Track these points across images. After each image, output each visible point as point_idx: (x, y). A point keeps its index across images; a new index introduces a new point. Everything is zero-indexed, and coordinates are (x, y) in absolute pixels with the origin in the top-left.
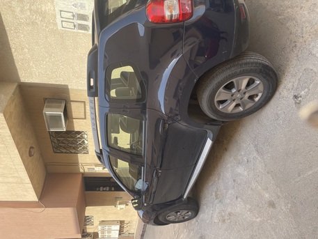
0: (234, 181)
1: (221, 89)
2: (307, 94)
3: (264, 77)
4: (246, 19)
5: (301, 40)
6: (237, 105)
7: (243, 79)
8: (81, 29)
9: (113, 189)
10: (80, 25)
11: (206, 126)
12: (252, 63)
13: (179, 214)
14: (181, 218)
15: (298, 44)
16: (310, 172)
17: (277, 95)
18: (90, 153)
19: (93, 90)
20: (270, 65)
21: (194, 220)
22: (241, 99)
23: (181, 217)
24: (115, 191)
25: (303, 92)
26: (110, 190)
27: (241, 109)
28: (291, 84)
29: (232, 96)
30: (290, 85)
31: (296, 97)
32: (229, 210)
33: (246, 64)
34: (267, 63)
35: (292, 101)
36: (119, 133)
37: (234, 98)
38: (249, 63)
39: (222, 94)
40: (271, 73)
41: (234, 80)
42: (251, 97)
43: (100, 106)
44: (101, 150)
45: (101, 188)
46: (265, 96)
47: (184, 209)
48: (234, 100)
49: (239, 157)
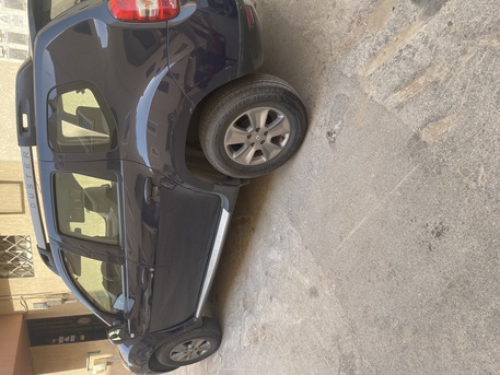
0: (266, 274)
1: (231, 127)
2: (341, 127)
3: (289, 109)
4: (255, 25)
5: (330, 59)
6: (258, 153)
7: (260, 112)
8: (16, 57)
9: (83, 337)
10: (13, 50)
11: (216, 187)
12: (270, 88)
13: (190, 346)
14: (195, 355)
15: (328, 65)
16: (353, 231)
17: (309, 136)
18: (36, 276)
19: (29, 134)
20: (294, 92)
21: (216, 355)
22: (262, 143)
23: (195, 352)
24: (86, 340)
25: (336, 126)
26: (78, 340)
27: (264, 159)
28: (323, 118)
29: (249, 137)
30: (322, 121)
31: (329, 134)
32: (262, 321)
33: (261, 88)
34: (290, 89)
35: (326, 140)
36: (83, 221)
37: (251, 141)
38: (265, 88)
39: (234, 135)
40: (296, 102)
41: (248, 113)
42: (276, 140)
43: (41, 161)
44: (47, 245)
45: (61, 338)
46: (293, 137)
47: (198, 337)
48: (252, 145)
49: (271, 237)
